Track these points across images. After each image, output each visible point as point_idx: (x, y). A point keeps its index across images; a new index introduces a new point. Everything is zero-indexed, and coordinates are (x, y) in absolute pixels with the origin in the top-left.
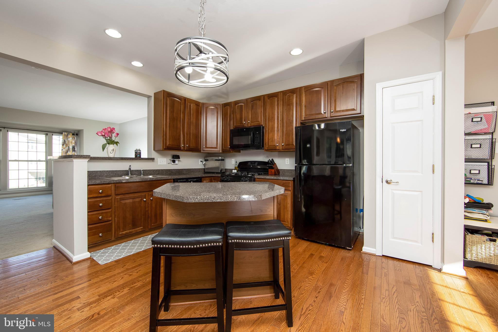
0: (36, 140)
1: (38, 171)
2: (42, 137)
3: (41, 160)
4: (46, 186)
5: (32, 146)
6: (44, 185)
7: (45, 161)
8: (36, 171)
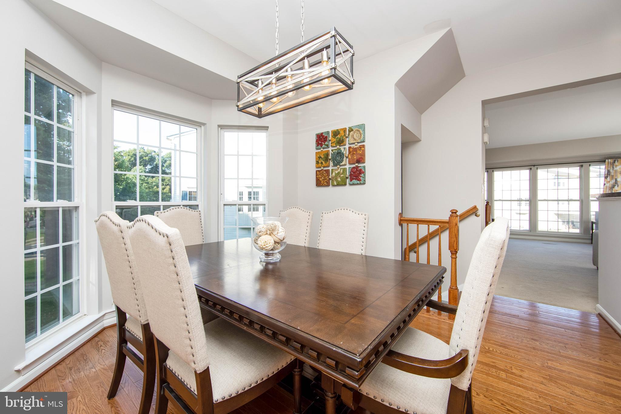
0: (568, 175)
1: (570, 213)
2: (575, 171)
3: (574, 199)
4: (581, 233)
5: (564, 183)
6: (577, 231)
7: (579, 201)
8: (567, 213)
